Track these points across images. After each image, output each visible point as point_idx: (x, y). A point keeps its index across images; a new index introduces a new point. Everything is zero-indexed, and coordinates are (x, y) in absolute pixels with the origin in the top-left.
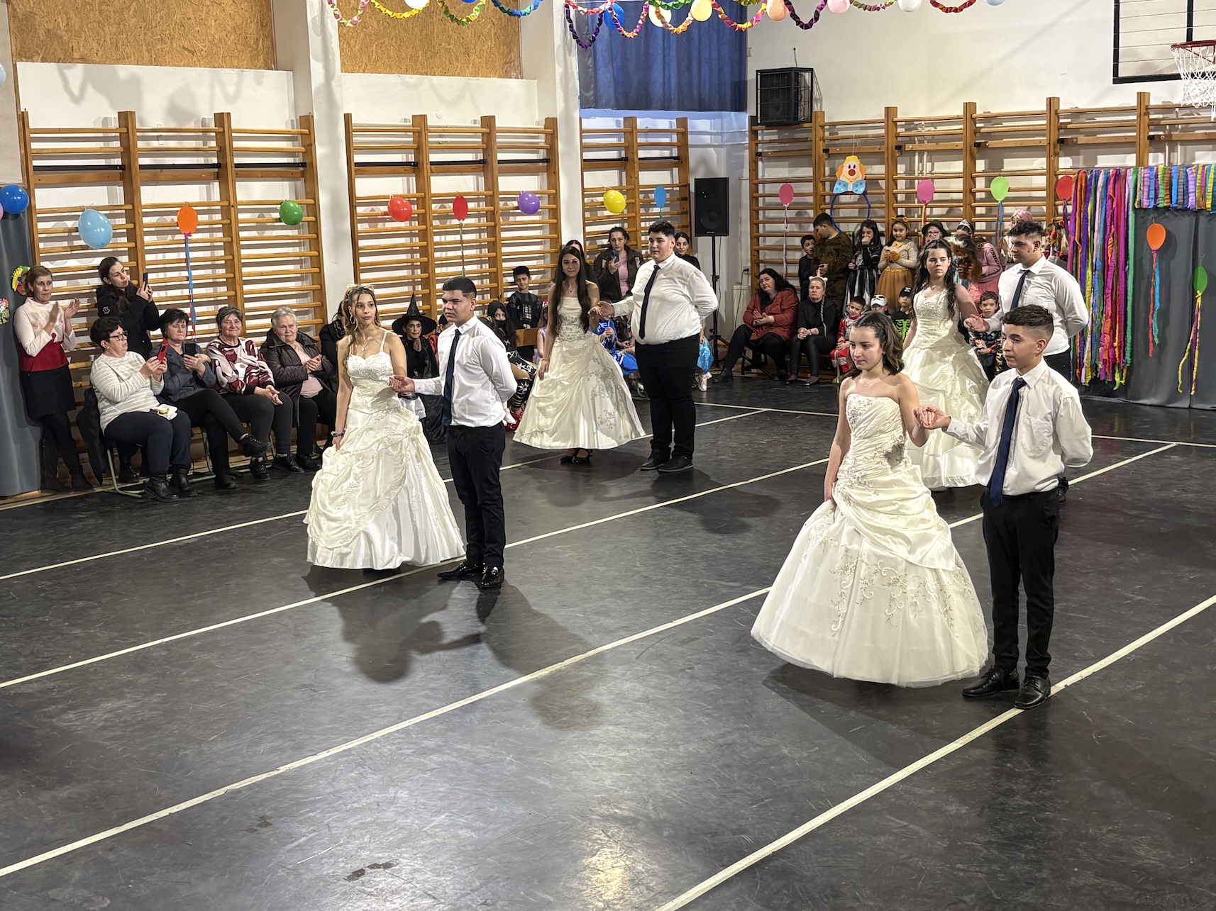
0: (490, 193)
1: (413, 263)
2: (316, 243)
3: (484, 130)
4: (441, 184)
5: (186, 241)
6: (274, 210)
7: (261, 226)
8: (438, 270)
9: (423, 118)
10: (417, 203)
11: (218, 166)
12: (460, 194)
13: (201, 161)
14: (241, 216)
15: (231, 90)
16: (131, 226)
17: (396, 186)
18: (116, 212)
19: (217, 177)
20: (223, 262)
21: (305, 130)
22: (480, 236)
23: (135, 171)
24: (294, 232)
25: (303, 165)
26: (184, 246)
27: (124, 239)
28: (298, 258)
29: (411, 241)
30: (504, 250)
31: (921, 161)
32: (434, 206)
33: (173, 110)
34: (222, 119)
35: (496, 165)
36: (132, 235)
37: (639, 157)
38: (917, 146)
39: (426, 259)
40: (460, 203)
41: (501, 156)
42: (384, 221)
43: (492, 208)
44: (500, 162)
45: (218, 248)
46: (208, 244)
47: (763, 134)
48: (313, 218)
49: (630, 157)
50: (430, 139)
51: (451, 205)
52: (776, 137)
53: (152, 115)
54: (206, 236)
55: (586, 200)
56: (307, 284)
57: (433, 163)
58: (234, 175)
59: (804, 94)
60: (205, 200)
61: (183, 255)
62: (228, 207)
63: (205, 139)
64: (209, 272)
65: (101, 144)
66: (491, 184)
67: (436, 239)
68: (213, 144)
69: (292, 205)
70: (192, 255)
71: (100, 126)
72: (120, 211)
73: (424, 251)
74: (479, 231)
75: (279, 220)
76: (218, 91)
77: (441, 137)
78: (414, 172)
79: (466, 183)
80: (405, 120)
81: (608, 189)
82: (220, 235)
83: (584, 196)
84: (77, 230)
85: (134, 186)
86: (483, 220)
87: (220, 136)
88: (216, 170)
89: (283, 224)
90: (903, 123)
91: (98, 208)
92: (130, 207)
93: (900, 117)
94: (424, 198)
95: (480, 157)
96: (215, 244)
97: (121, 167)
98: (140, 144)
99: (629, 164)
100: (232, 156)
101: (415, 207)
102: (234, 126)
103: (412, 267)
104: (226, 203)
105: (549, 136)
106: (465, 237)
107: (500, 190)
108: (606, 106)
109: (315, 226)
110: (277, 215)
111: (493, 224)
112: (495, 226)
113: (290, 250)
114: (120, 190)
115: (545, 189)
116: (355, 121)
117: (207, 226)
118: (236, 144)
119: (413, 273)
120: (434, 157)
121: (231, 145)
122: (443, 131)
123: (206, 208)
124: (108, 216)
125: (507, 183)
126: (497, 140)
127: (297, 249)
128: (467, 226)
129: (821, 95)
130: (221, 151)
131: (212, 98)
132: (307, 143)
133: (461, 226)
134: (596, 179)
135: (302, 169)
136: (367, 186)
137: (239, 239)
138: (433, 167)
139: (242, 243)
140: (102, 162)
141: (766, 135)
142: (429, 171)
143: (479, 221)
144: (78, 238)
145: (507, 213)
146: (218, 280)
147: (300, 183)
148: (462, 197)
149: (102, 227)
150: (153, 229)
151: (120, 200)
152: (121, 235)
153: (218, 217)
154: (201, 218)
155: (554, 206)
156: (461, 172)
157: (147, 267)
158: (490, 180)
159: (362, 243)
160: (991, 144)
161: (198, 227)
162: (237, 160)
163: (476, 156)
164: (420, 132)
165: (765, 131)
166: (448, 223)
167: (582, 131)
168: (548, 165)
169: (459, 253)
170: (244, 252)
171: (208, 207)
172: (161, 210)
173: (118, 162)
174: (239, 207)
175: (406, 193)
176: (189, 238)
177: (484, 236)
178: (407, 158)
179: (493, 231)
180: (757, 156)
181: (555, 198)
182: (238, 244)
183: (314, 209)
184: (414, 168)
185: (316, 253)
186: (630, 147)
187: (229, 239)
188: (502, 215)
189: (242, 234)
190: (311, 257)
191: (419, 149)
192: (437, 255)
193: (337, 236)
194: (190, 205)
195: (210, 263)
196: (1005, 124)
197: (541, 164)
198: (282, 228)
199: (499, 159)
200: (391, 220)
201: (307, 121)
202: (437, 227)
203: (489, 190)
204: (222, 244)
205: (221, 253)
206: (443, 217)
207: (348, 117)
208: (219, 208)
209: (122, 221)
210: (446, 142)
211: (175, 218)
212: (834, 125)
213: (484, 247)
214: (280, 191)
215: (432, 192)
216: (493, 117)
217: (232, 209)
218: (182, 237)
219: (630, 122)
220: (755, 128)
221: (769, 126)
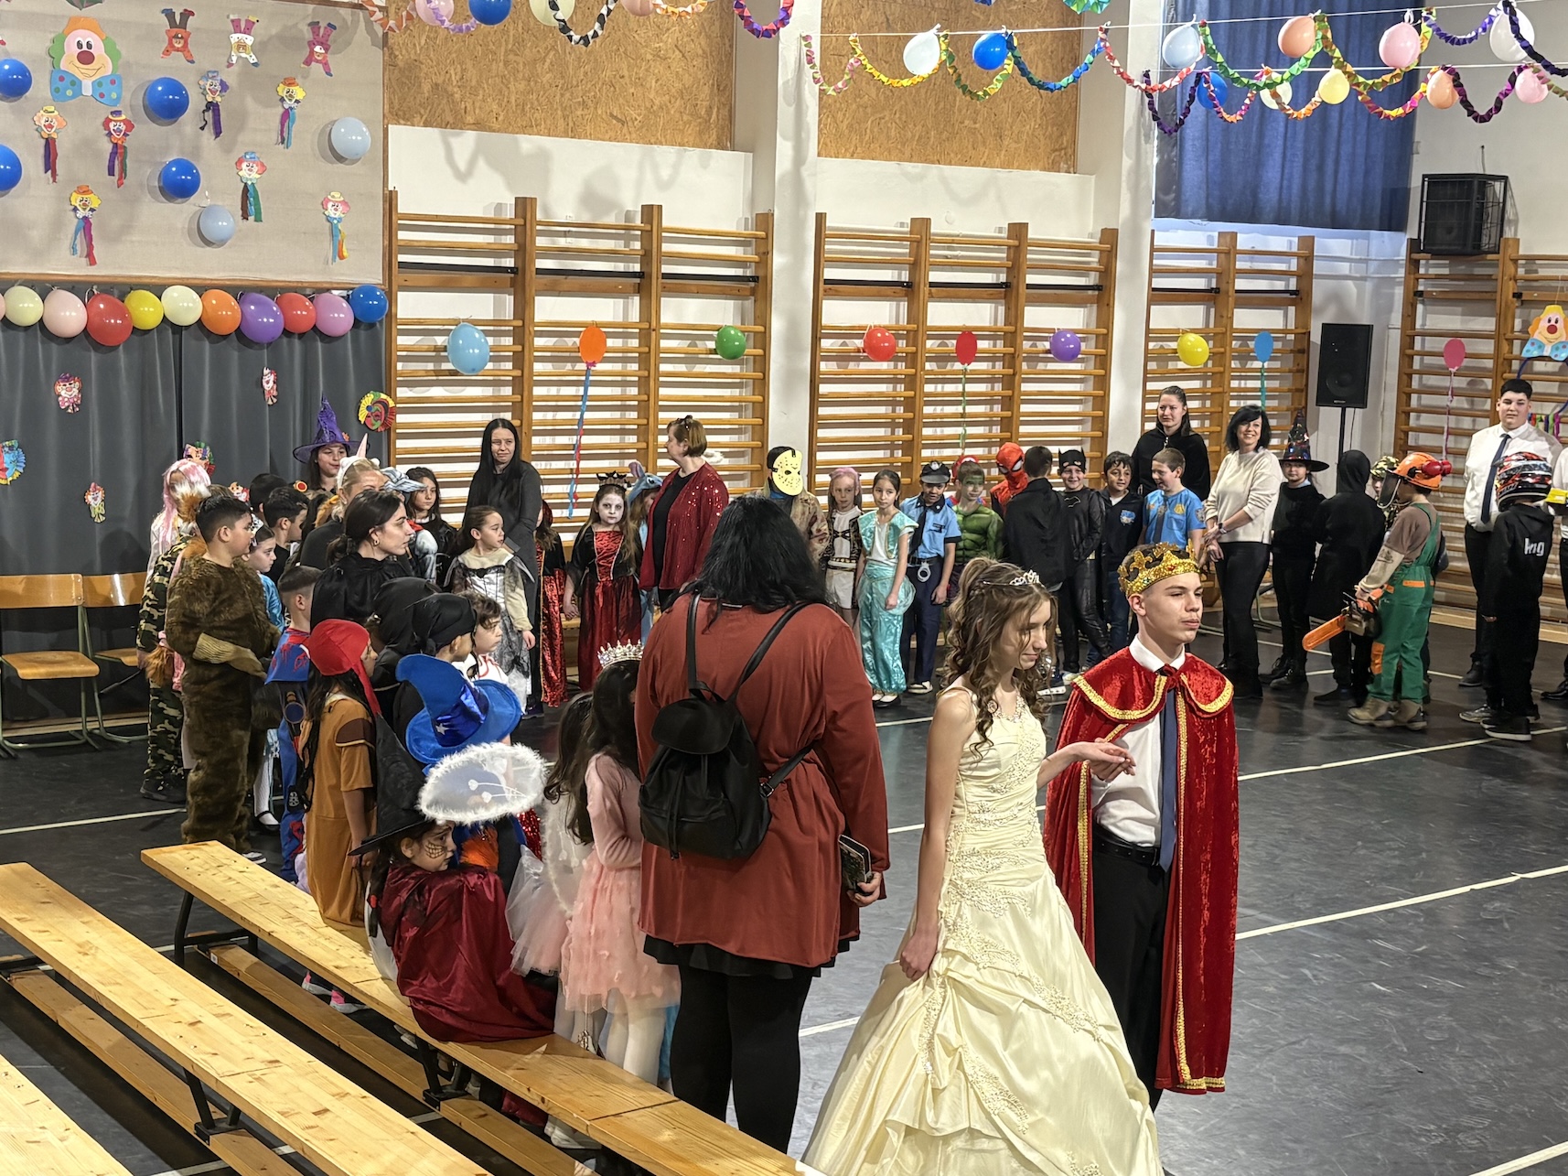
0: (1011, 328)
1: (893, 419)
2: (762, 384)
3: (1011, 242)
4: (942, 314)
5: (587, 373)
6: (710, 338)
7: (691, 359)
8: (927, 431)
9: (927, 221)
10: (906, 337)
11: (640, 275)
12: (967, 327)
13: (621, 267)
14: (664, 344)
15: (665, 173)
16: (519, 348)
17: (881, 313)
18: (503, 328)
19: (639, 290)
20: (636, 403)
21: (761, 234)
22: (993, 388)
23: (530, 274)
24: (736, 369)
25: (755, 279)
26: (583, 378)
27: (509, 365)
28: (737, 404)
29: (895, 389)
30: (1024, 408)
32: (929, 344)
33: (589, 198)
34: (651, 213)
35: (1023, 290)
36: (519, 360)
37: (1237, 288)
39: (910, 415)
40: (966, 342)
41: (1032, 279)
42: (858, 359)
43: (1011, 350)
44: (1030, 286)
45: (630, 384)
46: (619, 378)
47: (1427, 267)
48: (760, 352)
49: (1223, 287)
50: (932, 252)
51: (954, 342)
52: (1446, 271)
53: (562, 204)
54: (618, 367)
55: (1151, 345)
56: (745, 439)
57: (933, 285)
58: (660, 289)
59: (1492, 211)
60: (620, 319)
61: (581, 391)
62: (648, 331)
63: (628, 239)
64: (617, 415)
65: (490, 239)
66: (1014, 317)
67: (929, 388)
68: (637, 245)
69: (732, 332)
70: (592, 391)
71: (492, 215)
72: (507, 328)
73: (910, 404)
74: (991, 380)
75: (714, 352)
76: (649, 176)
77: (949, 249)
78: (906, 295)
79: (981, 314)
80: (902, 225)
81: (1185, 332)
82: (635, 367)
83: (1148, 340)
84: (445, 349)
85: (527, 296)
86: (999, 365)
87: (647, 236)
88: (638, 280)
89: (719, 357)
91: (476, 323)
92: (519, 323)
94: (916, 331)
95: (1003, 278)
96: (629, 378)
97: (513, 270)
98: (541, 242)
99: (1221, 297)
100: (660, 263)
101: (902, 344)
102: (665, 224)
103: (892, 425)
104: (646, 325)
105: (1105, 254)
106: (970, 388)
107: (1026, 324)
108: (1193, 216)
109: (762, 363)
110: (712, 345)
111: (1011, 371)
112: (1014, 374)
113: (726, 392)
114: (509, 300)
115: (1093, 326)
116: (829, 223)
117: (620, 355)
118: (666, 247)
119: (893, 433)
120: (935, 276)
121: (659, 247)
122: (951, 241)
123: (621, 330)
124: (487, 333)
125: (1036, 316)
126: (1028, 256)
127: (736, 392)
128: (973, 372)
129: (1516, 214)
130: (646, 256)
131: (639, 183)
132: (762, 250)
133: (965, 372)
134: (1166, 317)
135: (752, 284)
136: (838, 312)
137: (658, 374)
138: (933, 289)
139: (661, 379)
140: (489, 262)
141: (1430, 267)
142: (927, 295)
143: (994, 367)
144: (446, 359)
145: (1033, 358)
146: (627, 427)
147: (749, 303)
148: (970, 333)
149: (477, 346)
150: (549, 354)
151: (508, 313)
152: (505, 359)
153: (634, 343)
154: (610, 343)
155: (1103, 351)
156: (974, 299)
157: (534, 403)
158: (1013, 309)
159: (824, 389)
161: (606, 355)
162: (666, 269)
163: (998, 278)
164: (919, 242)
165: (1431, 262)
166: (949, 367)
167: (1153, 249)
168: (1100, 294)
169: (959, 409)
170: (663, 391)
171: (622, 330)
172: (558, 329)
173: (509, 262)
174: (662, 331)
175: (893, 323)
176: (593, 368)
177: (998, 387)
178: (900, 275)
179: (1010, 381)
180: (1414, 297)
181: (1105, 340)
182: (656, 379)
183: (763, 340)
184: (907, 290)
185: (760, 398)
186: (1225, 272)
187: (646, 373)
188: (1025, 359)
189: (664, 367)
190: (754, 403)
191: (915, 266)
192: (928, 410)
193: (790, 377)
194: (598, 325)
195: (619, 403)
197: (1090, 292)
198: (718, 362)
199: (1028, 282)
200: (866, 359)
201: (765, 221)
202: (931, 372)
203: (1010, 324)
204: (636, 379)
205: (634, 391)
206: (941, 358)
207: (820, 218)
208: (637, 330)
209: (508, 341)
210: (956, 257)
211: (577, 340)
212: (1532, 259)
213: (996, 402)
214: (721, 312)
215: (928, 324)
216: (1026, 225)
217: (653, 334)
218: (582, 366)
219: (1228, 239)
220: (1415, 256)
221: (1437, 254)
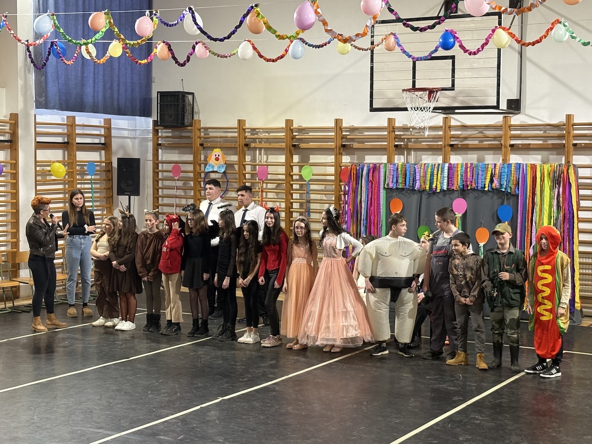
31: (260, 154)
37: (77, 142)
38: (258, 145)
49: (70, 142)
52: (170, 135)
55: (38, 168)
59: (188, 108)
81: (54, 162)
83: (36, 166)
90: (250, 130)
93: (247, 125)
99: (70, 146)
105: (12, 125)
108: (53, 108)
115: (8, 160)
129: (199, 110)
134: (44, 155)
141: (163, 133)
155: (14, 171)
160: (303, 145)
165: (164, 130)
167: (36, 123)
168: (11, 144)
180: (157, 146)
181: (15, 166)
186: (71, 135)
196: (310, 134)
197: (6, 144)
212: (206, 129)
219: (71, 119)
220: (157, 128)
221: (166, 127)
